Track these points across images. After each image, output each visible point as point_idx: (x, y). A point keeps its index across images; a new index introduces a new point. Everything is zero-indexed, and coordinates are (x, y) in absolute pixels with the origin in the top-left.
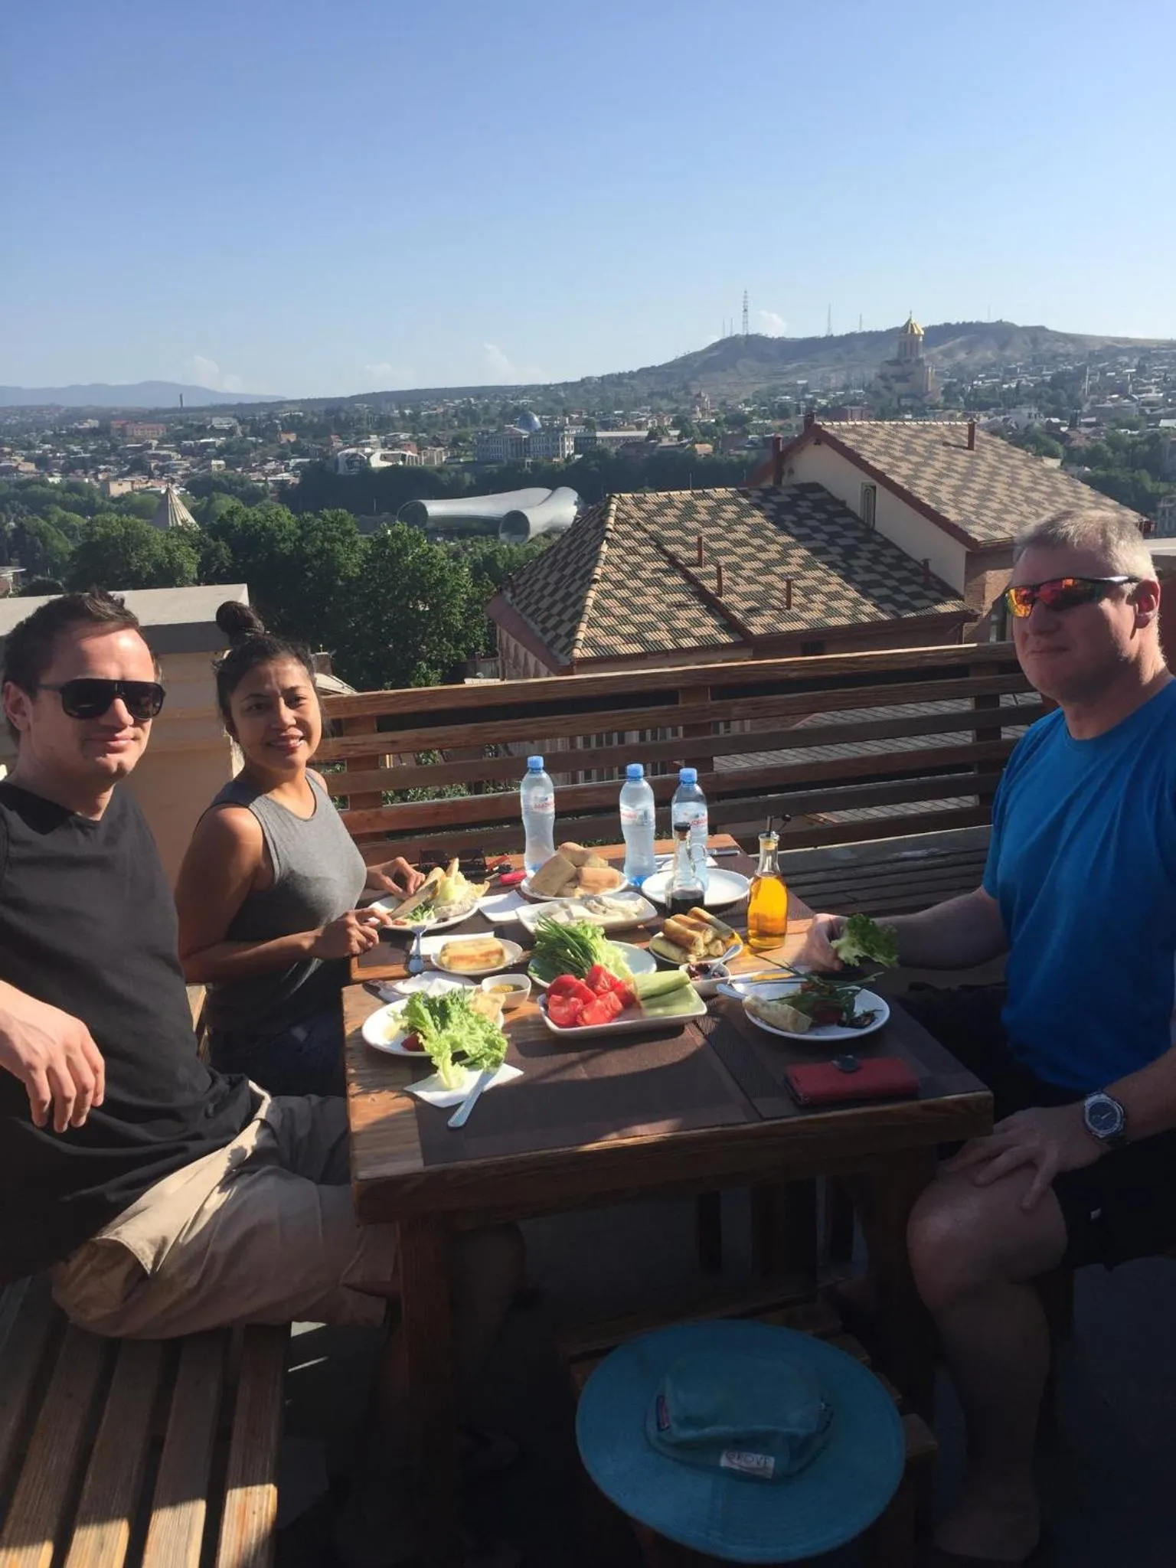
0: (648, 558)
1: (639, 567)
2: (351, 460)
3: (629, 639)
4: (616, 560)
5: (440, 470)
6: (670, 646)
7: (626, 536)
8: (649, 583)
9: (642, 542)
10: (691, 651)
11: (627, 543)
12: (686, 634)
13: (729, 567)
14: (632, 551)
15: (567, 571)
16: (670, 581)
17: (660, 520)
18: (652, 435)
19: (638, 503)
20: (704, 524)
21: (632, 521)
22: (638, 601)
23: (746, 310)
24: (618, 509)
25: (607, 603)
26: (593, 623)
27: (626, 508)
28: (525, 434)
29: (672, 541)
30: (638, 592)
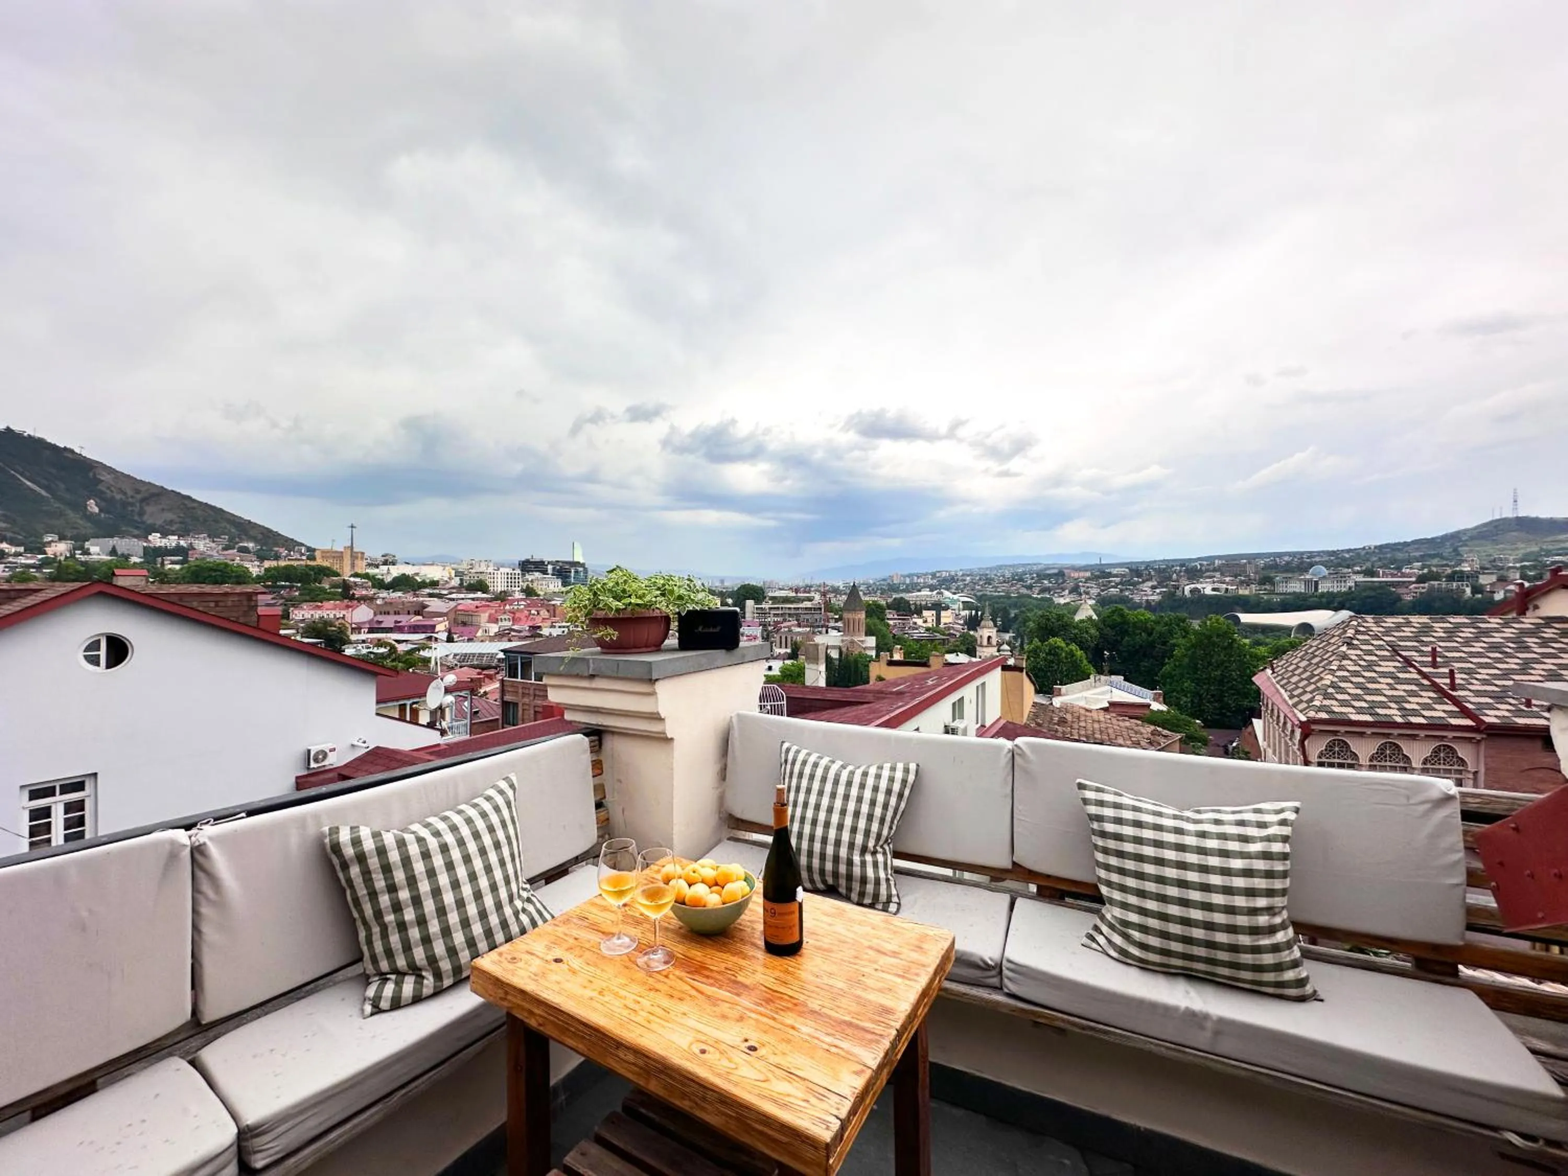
0: (1384, 658)
1: (1375, 663)
2: (1192, 591)
3: (1360, 711)
4: (1354, 658)
6: (1399, 720)
7: (1365, 642)
8: (1384, 675)
9: (1380, 648)
10: (1420, 726)
12: (1415, 713)
13: (1462, 671)
14: (1370, 653)
15: (1315, 661)
16: (1404, 676)
17: (1397, 634)
19: (1378, 622)
20: (1441, 639)
21: (1371, 633)
22: (1372, 686)
23: (1515, 501)
24: (1359, 625)
27: (1366, 624)
28: (1316, 578)
29: (1407, 649)
30: (1373, 680)
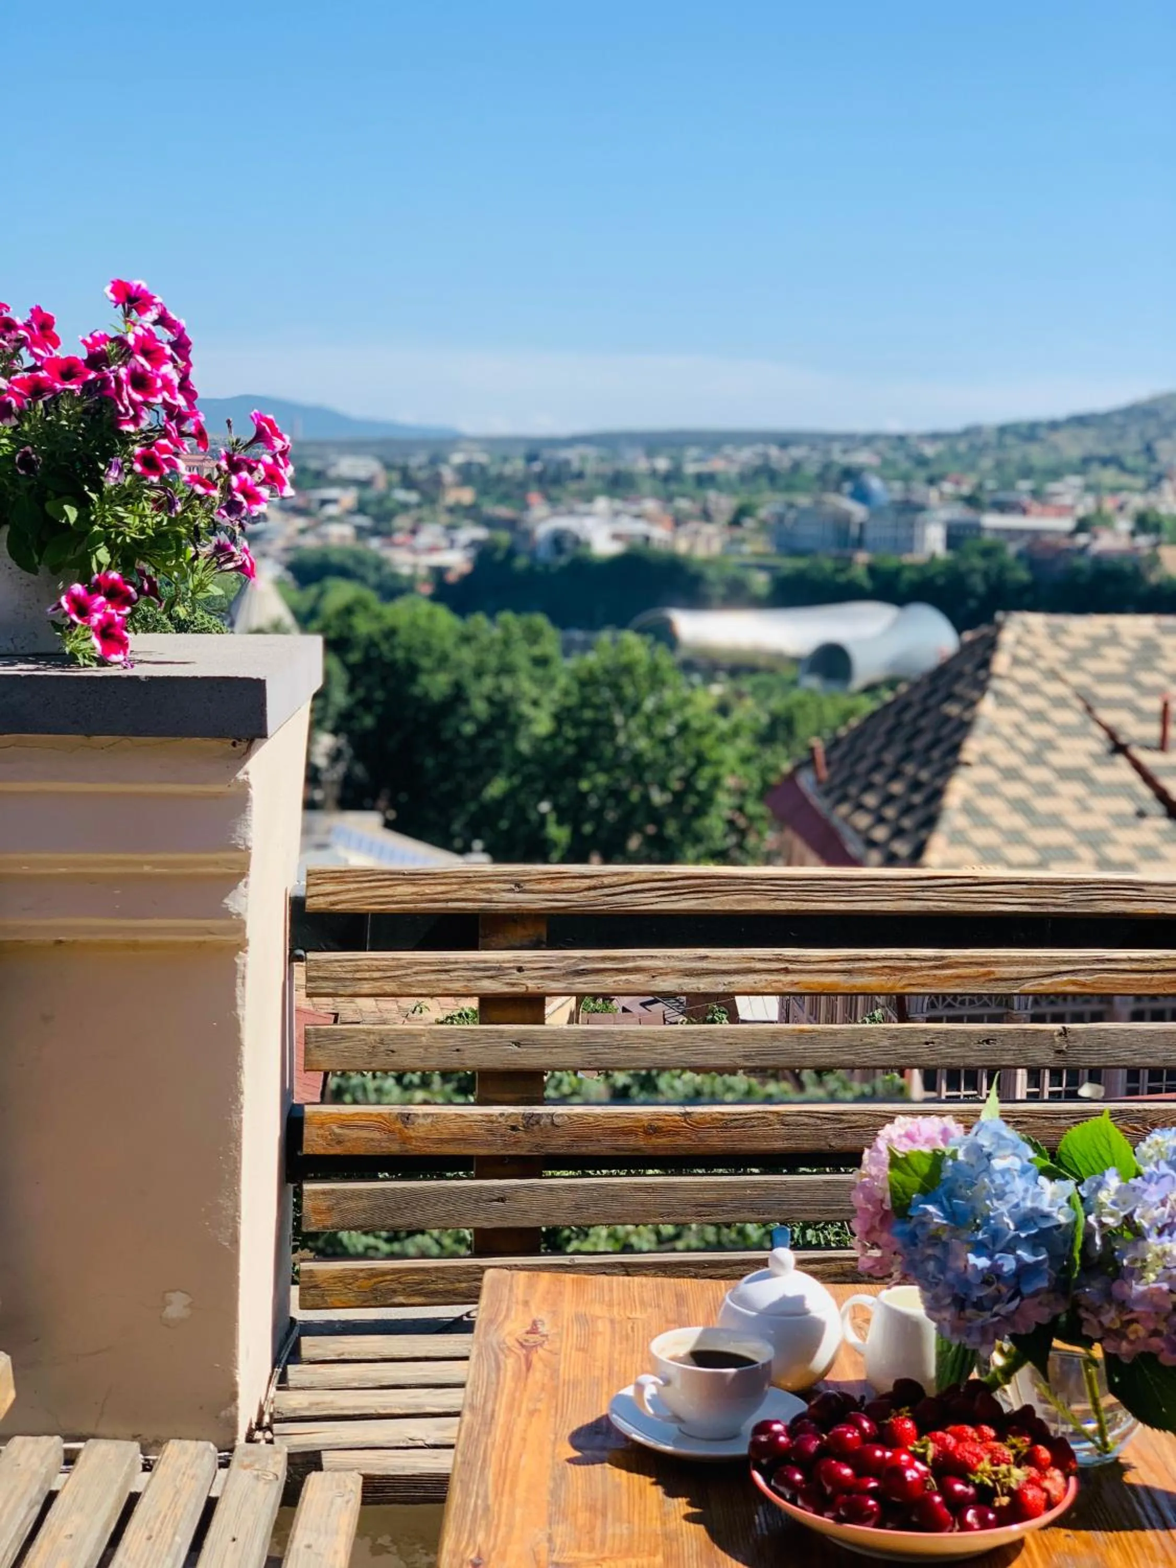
0: (1066, 731)
1: (1048, 744)
2: (558, 540)
4: (1008, 731)
5: (708, 562)
7: (1029, 688)
8: (1066, 774)
9: (1060, 703)
11: (1031, 702)
14: (1038, 716)
15: (919, 744)
16: (1103, 774)
17: (1093, 665)
18: (1083, 526)
19: (1054, 634)
20: (1175, 678)
21: (1042, 664)
22: (1043, 805)
24: (1019, 642)
25: (986, 804)
26: (958, 838)
27: (1030, 640)
28: (859, 512)
29: (1113, 704)
30: (1045, 790)
